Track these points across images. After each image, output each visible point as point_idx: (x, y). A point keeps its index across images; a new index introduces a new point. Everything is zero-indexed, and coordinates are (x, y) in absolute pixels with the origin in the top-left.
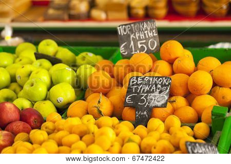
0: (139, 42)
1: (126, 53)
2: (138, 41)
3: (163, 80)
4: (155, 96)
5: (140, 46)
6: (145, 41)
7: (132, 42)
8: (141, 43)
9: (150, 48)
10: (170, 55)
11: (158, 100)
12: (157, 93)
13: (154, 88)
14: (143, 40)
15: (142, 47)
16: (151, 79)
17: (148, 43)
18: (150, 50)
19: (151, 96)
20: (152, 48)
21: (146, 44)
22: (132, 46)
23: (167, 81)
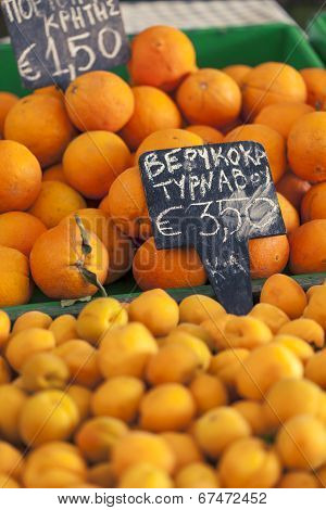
0: (71, 40)
1: (38, 75)
2: (67, 35)
3: (242, 154)
4: (239, 205)
5: (74, 50)
6: (86, 35)
7: (51, 42)
8: (77, 43)
9: (105, 54)
10: (169, 69)
11: (254, 214)
12: (240, 196)
13: (227, 181)
14: (81, 31)
15: (81, 52)
16: (205, 155)
17: (96, 39)
18: (106, 59)
19: (228, 205)
20: (110, 52)
21: (92, 42)
22: (51, 53)
23: (253, 154)
